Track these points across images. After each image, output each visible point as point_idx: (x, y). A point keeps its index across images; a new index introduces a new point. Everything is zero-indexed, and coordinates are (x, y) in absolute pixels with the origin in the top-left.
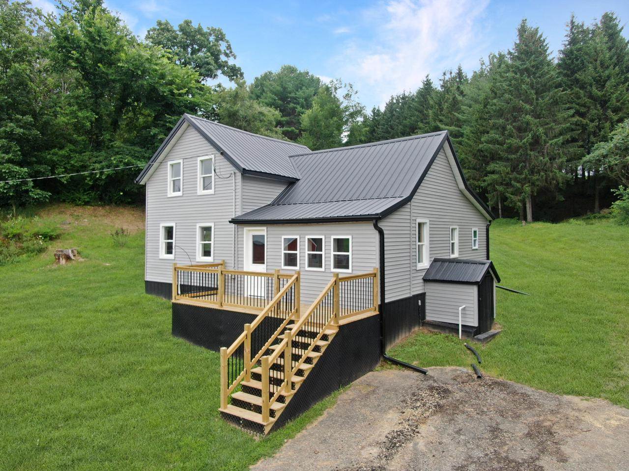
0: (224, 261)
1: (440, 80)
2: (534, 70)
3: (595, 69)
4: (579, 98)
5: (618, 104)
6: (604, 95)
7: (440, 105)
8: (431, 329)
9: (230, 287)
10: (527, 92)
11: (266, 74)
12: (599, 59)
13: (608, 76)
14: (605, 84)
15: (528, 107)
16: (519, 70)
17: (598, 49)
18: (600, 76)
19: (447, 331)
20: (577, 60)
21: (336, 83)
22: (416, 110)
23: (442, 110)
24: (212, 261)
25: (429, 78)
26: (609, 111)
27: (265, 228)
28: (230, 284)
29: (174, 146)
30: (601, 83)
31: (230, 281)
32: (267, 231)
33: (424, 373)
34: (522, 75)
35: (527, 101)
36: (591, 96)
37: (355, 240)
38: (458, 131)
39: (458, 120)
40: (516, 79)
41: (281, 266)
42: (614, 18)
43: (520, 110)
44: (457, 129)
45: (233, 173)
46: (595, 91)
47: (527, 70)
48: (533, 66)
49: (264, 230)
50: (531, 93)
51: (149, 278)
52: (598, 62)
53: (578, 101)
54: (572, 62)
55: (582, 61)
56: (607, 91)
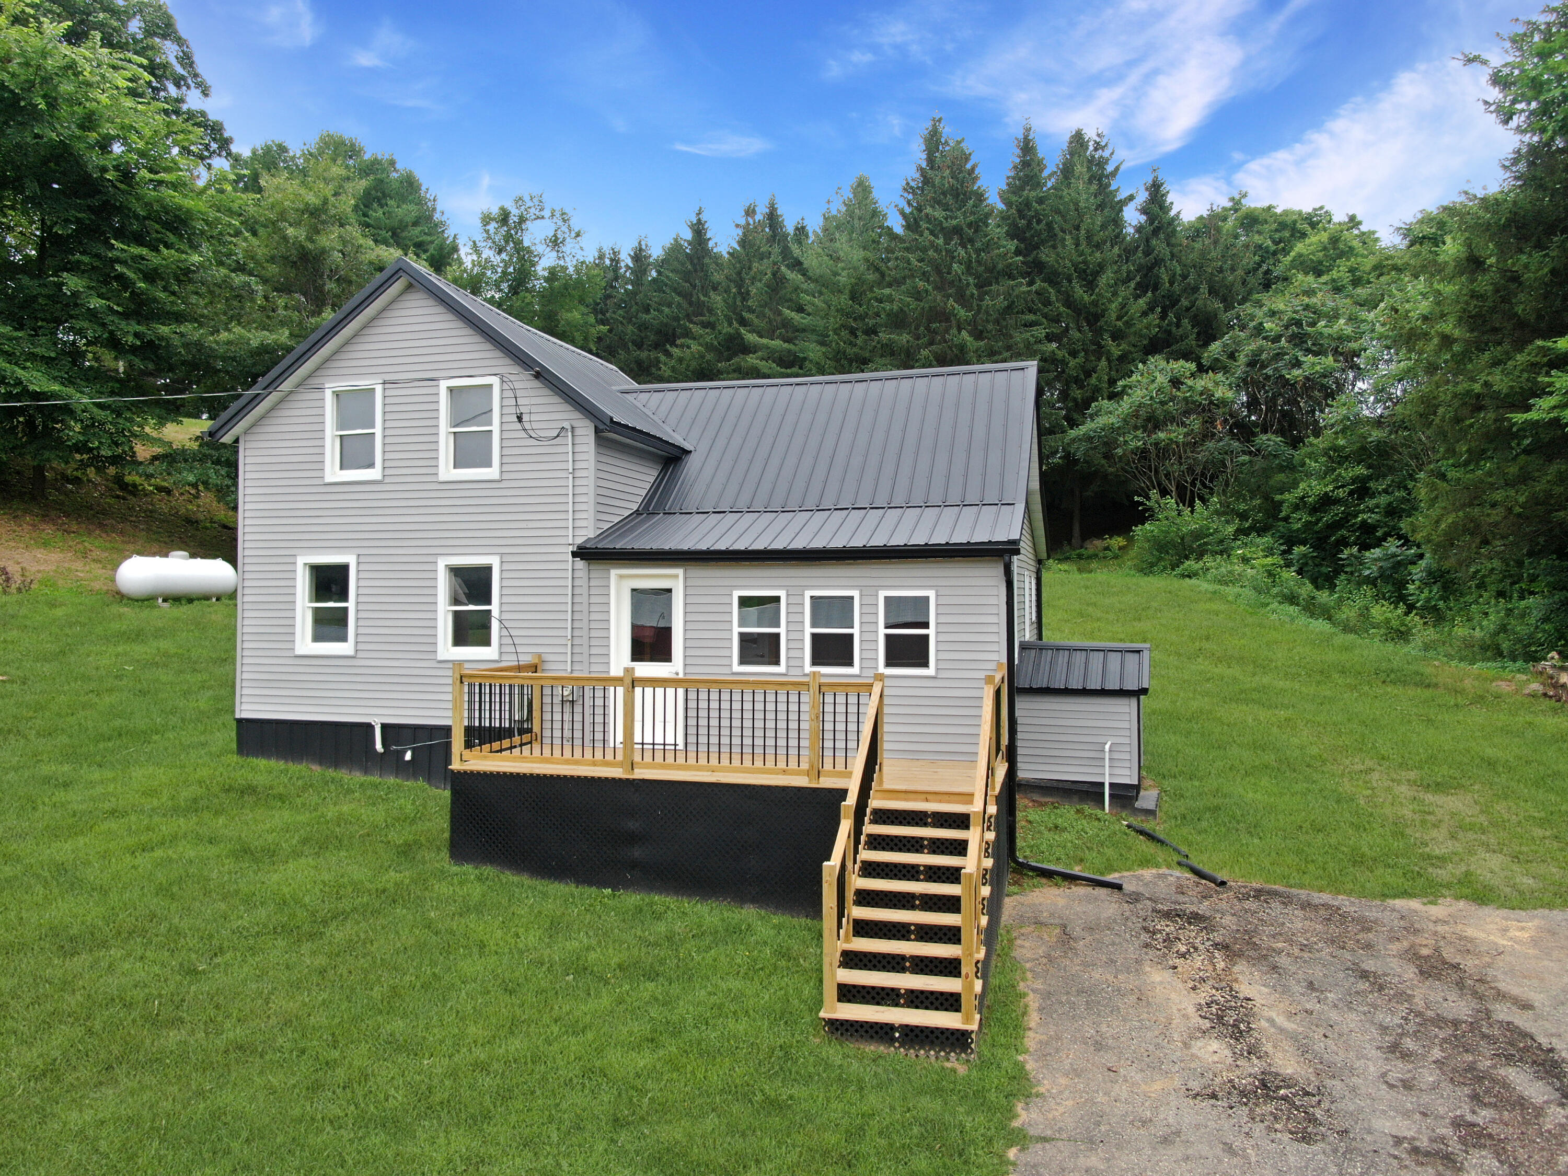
0: (539, 655)
1: (737, 226)
2: (971, 232)
3: (1077, 245)
4: (1047, 303)
5: (1119, 323)
6: (1095, 303)
7: (740, 283)
8: (1036, 797)
9: (557, 725)
10: (960, 280)
11: (268, 150)
12: (1083, 227)
13: (1099, 264)
14: (1095, 279)
15: (962, 313)
16: (943, 229)
17: (1082, 205)
18: (1085, 262)
19: (1076, 798)
20: (1039, 222)
21: (529, 204)
22: (675, 290)
23: (745, 296)
24: (495, 656)
25: (704, 217)
26: (1106, 336)
27: (680, 572)
28: (557, 717)
29: (347, 342)
30: (1089, 277)
31: (557, 708)
32: (685, 578)
33: (1118, 887)
34: (947, 242)
35: (962, 298)
36: (1069, 302)
37: (943, 601)
38: (789, 351)
39: (786, 324)
40: (937, 250)
41: (731, 666)
42: (1103, 144)
43: (945, 316)
44: (786, 345)
45: (569, 427)
46: (1079, 292)
47: (957, 230)
48: (970, 225)
49: (677, 576)
50: (968, 284)
51: (248, 709)
52: (1083, 232)
53: (1046, 310)
54: (1030, 223)
55: (1049, 225)
56: (1100, 295)
